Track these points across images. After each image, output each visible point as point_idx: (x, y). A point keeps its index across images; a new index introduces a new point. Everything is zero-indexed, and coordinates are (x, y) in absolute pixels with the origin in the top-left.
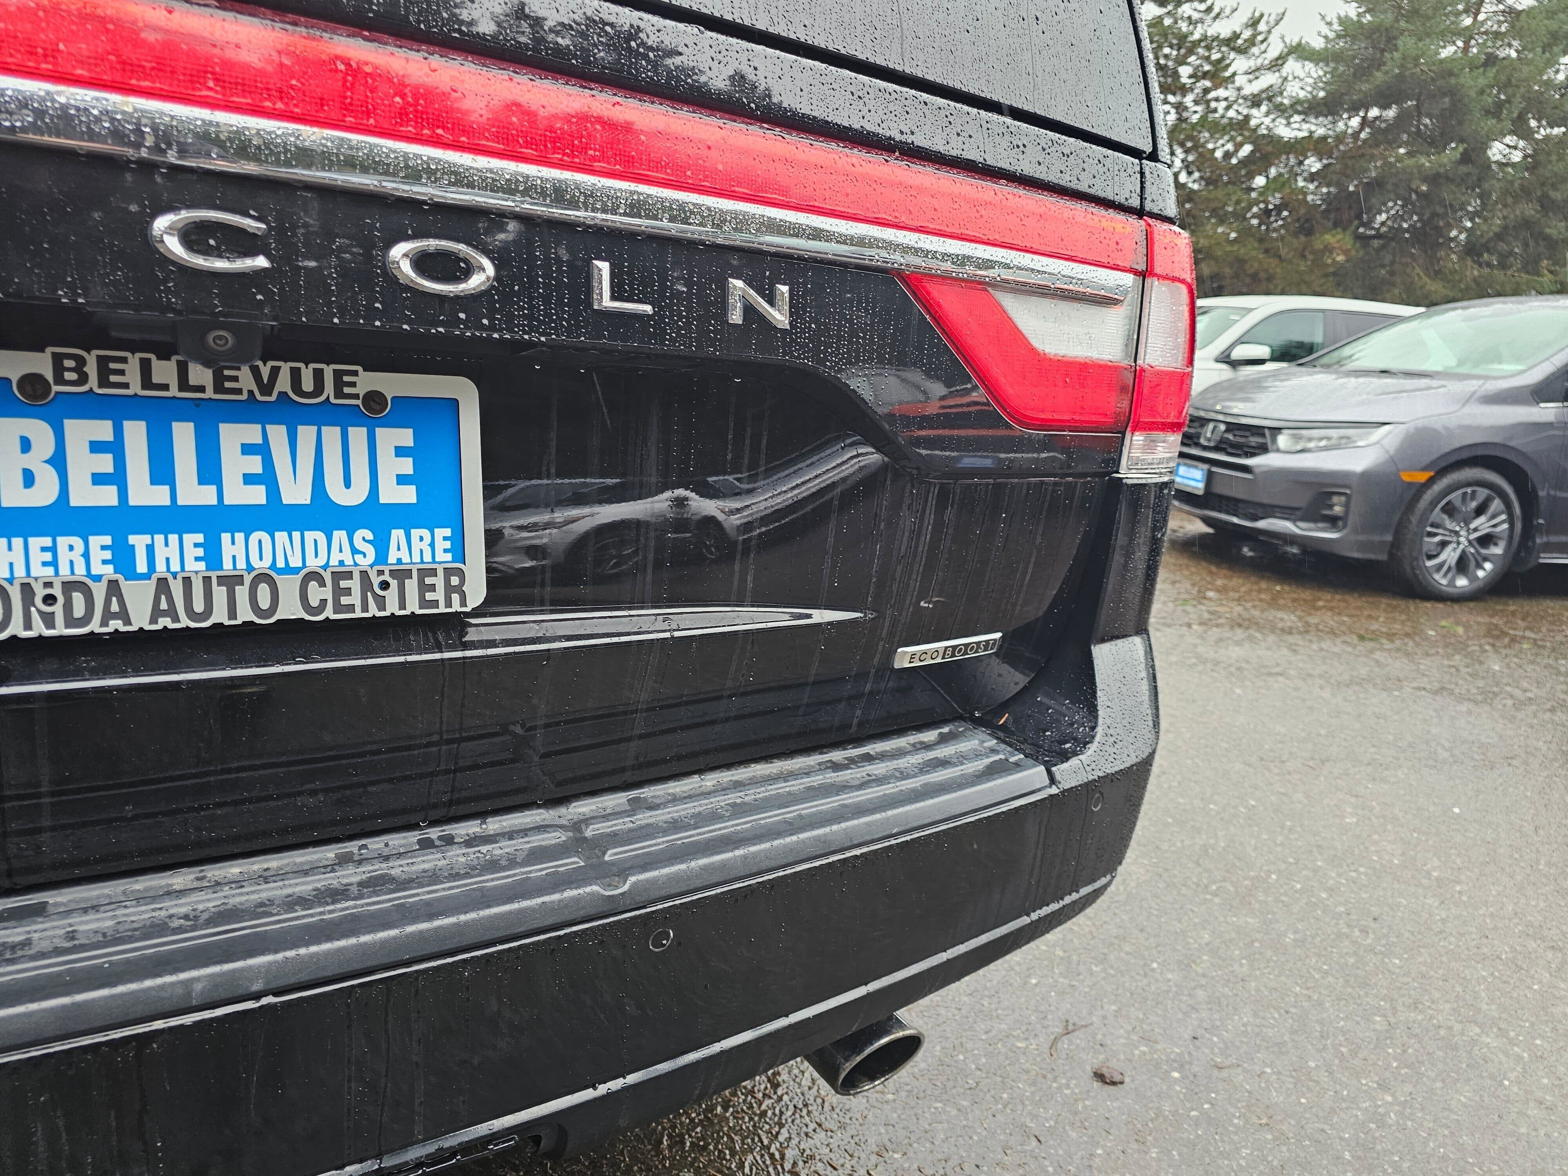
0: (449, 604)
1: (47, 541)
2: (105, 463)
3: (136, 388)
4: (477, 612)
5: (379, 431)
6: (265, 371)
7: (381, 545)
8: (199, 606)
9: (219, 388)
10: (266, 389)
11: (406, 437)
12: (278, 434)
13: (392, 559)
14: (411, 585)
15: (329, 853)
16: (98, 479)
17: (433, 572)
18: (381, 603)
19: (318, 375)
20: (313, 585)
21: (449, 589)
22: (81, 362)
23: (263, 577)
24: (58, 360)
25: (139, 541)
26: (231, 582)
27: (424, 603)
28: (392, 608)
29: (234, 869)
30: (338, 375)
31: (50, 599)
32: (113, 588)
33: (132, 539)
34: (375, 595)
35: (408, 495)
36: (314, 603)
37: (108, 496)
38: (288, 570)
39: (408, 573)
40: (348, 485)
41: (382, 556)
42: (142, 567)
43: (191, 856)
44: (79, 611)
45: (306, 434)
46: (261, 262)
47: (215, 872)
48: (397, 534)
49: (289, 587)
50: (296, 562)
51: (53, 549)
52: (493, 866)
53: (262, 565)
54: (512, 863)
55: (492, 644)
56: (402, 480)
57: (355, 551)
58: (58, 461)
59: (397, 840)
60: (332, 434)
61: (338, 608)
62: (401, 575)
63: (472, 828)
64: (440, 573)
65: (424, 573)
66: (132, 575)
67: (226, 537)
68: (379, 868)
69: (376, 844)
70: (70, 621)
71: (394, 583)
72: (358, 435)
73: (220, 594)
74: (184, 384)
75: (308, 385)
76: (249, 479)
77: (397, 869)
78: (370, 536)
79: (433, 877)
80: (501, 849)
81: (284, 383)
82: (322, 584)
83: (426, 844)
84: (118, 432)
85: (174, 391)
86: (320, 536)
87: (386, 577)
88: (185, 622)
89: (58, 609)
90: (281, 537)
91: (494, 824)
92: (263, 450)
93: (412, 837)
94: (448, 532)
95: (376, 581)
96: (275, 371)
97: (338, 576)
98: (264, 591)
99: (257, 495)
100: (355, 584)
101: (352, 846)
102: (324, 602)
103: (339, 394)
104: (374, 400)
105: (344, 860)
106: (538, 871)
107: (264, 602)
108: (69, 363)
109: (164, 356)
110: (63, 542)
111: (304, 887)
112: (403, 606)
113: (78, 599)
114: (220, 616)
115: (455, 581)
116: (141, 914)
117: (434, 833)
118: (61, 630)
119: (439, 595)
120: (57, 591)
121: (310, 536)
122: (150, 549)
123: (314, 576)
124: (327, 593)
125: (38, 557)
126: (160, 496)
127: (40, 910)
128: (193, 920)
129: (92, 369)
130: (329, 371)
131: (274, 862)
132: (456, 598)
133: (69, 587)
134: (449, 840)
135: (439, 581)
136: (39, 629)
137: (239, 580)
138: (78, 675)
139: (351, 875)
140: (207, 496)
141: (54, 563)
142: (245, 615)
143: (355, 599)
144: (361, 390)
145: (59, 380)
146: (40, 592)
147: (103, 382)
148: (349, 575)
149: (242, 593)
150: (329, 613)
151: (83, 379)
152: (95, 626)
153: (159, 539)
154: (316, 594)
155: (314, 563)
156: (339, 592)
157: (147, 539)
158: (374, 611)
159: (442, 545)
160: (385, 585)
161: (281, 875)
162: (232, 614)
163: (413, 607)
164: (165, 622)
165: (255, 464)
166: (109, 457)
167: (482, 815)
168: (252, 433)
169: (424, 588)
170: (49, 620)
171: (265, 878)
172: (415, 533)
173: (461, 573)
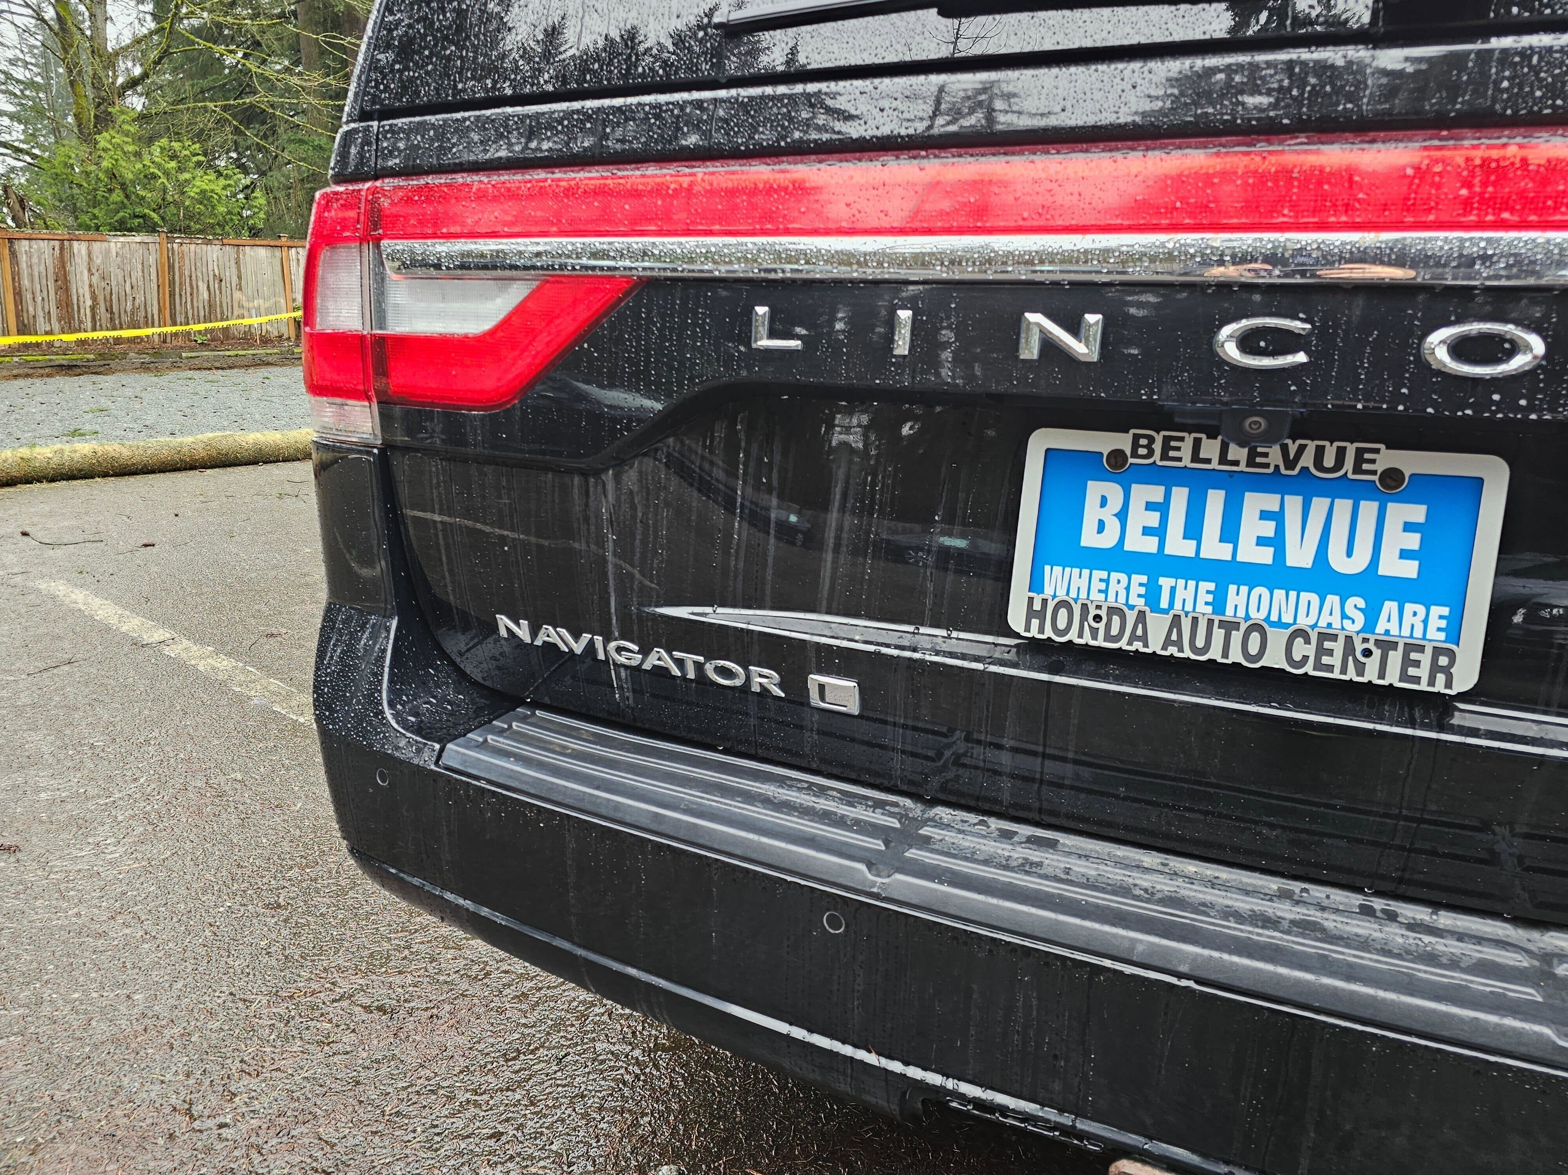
0: (1432, 682)
1: (1104, 574)
2: (1153, 519)
3: (1187, 462)
4: (1463, 697)
5: (1390, 506)
6: (1293, 449)
7: (1372, 615)
8: (1200, 643)
9: (1251, 463)
10: (1290, 464)
11: (1418, 513)
12: (1294, 503)
13: (1380, 629)
14: (1395, 658)
15: (1273, 884)
16: (1147, 531)
17: (1421, 649)
18: (1360, 669)
19: (1341, 453)
20: (1299, 641)
21: (1435, 669)
22: (1151, 440)
23: (1256, 627)
24: (1136, 438)
25: (1165, 583)
26: (1229, 626)
27: (1404, 677)
28: (1371, 675)
29: (1191, 867)
30: (1360, 452)
31: (1097, 618)
32: (1141, 617)
33: (1162, 581)
34: (1355, 659)
35: (1410, 569)
36: (1297, 657)
37: (1150, 545)
38: (1279, 624)
39: (1394, 645)
40: (1349, 554)
41: (1370, 624)
42: (1164, 604)
43: (1160, 843)
44: (1115, 631)
45: (1320, 505)
46: (1301, 357)
47: (1177, 863)
48: (1390, 607)
49: (1277, 639)
50: (1287, 618)
51: (1107, 581)
52: (1431, 958)
53: (1258, 616)
54: (1454, 964)
55: (1474, 732)
56: (1405, 554)
57: (1344, 616)
58: (1122, 516)
59: (1339, 896)
60: (1343, 506)
61: (1318, 666)
62: (1387, 646)
63: (1421, 913)
64: (1429, 651)
65: (1410, 647)
66: (1156, 609)
67: (1232, 588)
68: (1315, 915)
69: (1318, 892)
70: (1108, 637)
71: (1377, 653)
72: (1369, 509)
73: (1219, 634)
74: (1223, 460)
75: (1329, 461)
76: (1261, 541)
77: (1331, 922)
78: (1361, 603)
79: (1364, 944)
80: (1442, 945)
81: (1307, 460)
82: (1308, 641)
83: (1367, 911)
84: (1168, 496)
85: (1215, 465)
86: (1314, 598)
87: (1371, 645)
88: (1187, 653)
89: (1101, 626)
90: (1279, 594)
91: (1446, 919)
92: (1278, 517)
93: (1356, 900)
94: (1445, 611)
95: (1359, 647)
96: (1302, 449)
97: (1323, 637)
98: (1255, 637)
99: (1265, 555)
100: (1338, 647)
101: (1296, 886)
102: (1306, 658)
103: (1357, 470)
104: (1392, 477)
105: (1284, 895)
106: (1481, 984)
107: (1253, 649)
108: (1144, 442)
109: (1212, 436)
110: (1114, 576)
111: (1244, 904)
112: (1382, 676)
113: (1116, 620)
114: (1215, 653)
115: (1443, 661)
116: (1117, 875)
117: (1378, 904)
118: (1100, 642)
119: (1423, 672)
120: (1103, 613)
121: (1305, 596)
122: (1173, 590)
123: (1301, 633)
124: (1311, 650)
125: (1097, 585)
126: (1187, 549)
127: (1052, 844)
128: (1150, 896)
129: (1158, 447)
130: (1351, 449)
131: (1225, 874)
132: (1441, 678)
133: (1112, 611)
134: (1392, 917)
135: (1426, 659)
136: (1087, 639)
137: (1236, 626)
138: (1104, 678)
139: (1286, 911)
140: (1224, 552)
141: (1105, 592)
142: (1236, 656)
143: (1336, 660)
144: (1380, 467)
145: (1135, 454)
146: (1093, 612)
147: (1164, 456)
148: (1334, 638)
149: (1237, 637)
150: (1309, 669)
151: (1151, 453)
152: (1123, 644)
153: (1181, 582)
154: (1300, 649)
155: (1304, 622)
156: (1321, 651)
157: (1171, 581)
158: (1351, 675)
159: (1435, 623)
160: (1367, 653)
161: (1225, 887)
162: (1225, 655)
163: (1392, 678)
164: (1172, 650)
165: (1268, 529)
166: (1157, 515)
167: (1436, 905)
168: (1271, 502)
169: (1407, 662)
170: (1094, 633)
171: (1213, 884)
172: (1409, 608)
173: (1451, 655)
